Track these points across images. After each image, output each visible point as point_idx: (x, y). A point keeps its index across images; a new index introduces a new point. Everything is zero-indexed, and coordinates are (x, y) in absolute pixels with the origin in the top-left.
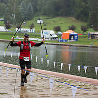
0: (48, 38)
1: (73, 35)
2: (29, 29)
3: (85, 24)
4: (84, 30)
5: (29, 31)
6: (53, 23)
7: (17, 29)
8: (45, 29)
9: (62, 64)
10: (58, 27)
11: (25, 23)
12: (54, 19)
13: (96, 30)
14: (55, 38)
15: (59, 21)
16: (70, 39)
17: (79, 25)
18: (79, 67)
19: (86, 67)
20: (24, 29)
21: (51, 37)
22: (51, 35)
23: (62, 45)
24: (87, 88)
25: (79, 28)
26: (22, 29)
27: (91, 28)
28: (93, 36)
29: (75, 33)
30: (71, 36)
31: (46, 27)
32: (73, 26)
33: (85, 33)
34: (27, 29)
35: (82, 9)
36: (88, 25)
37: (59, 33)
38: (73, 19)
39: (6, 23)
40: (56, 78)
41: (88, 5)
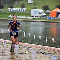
0: (37, 16)
2: (21, 9)
5: (21, 10)
6: (42, 2)
10: (46, 6)
11: (16, 3)
21: (40, 15)
22: (40, 13)
23: (50, 22)
34: (19, 9)
37: (48, 11)
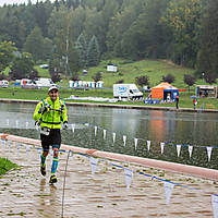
0: (126, 98)
1: (171, 92)
2: (93, 82)
3: (191, 72)
4: (189, 82)
5: (93, 86)
7: (71, 82)
8: (121, 82)
9: (149, 142)
11: (85, 71)
12: (136, 64)
13: (211, 82)
14: (139, 97)
15: (145, 67)
16: (165, 98)
17: (180, 73)
18: (179, 147)
19: (190, 148)
20: (85, 83)
21: (131, 95)
22: (131, 91)
23: (150, 109)
24: (193, 184)
25: (180, 80)
26: (80, 83)
27: (201, 78)
29: (174, 88)
30: (166, 93)
31: (121, 78)
32: (169, 75)
34: (89, 83)
35: (185, 46)
36: (196, 74)
38: (170, 62)
39: (51, 71)
40: (138, 168)
41: (194, 39)
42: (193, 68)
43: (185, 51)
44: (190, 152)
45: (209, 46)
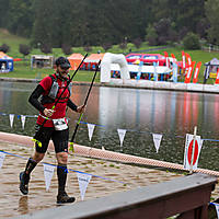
1: (5, 62)
3: (26, 42)
4: (25, 51)
13: (47, 52)
18: (12, 117)
19: (23, 118)
25: (15, 49)
27: (37, 47)
28: (40, 63)
29: (9, 58)
32: (4, 45)
33: (27, 57)
35: (21, 15)
36: (32, 44)
38: (6, 32)
41: (31, 8)
42: (29, 37)
43: (20, 20)
44: (23, 122)
45: (46, 15)
